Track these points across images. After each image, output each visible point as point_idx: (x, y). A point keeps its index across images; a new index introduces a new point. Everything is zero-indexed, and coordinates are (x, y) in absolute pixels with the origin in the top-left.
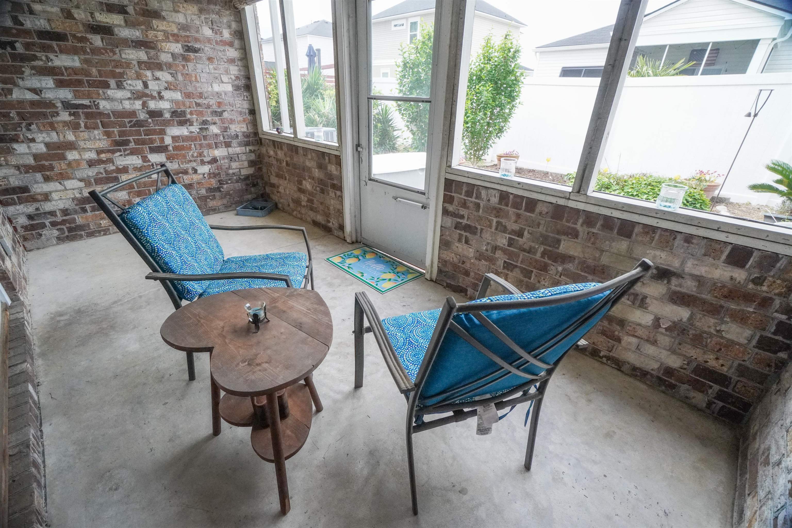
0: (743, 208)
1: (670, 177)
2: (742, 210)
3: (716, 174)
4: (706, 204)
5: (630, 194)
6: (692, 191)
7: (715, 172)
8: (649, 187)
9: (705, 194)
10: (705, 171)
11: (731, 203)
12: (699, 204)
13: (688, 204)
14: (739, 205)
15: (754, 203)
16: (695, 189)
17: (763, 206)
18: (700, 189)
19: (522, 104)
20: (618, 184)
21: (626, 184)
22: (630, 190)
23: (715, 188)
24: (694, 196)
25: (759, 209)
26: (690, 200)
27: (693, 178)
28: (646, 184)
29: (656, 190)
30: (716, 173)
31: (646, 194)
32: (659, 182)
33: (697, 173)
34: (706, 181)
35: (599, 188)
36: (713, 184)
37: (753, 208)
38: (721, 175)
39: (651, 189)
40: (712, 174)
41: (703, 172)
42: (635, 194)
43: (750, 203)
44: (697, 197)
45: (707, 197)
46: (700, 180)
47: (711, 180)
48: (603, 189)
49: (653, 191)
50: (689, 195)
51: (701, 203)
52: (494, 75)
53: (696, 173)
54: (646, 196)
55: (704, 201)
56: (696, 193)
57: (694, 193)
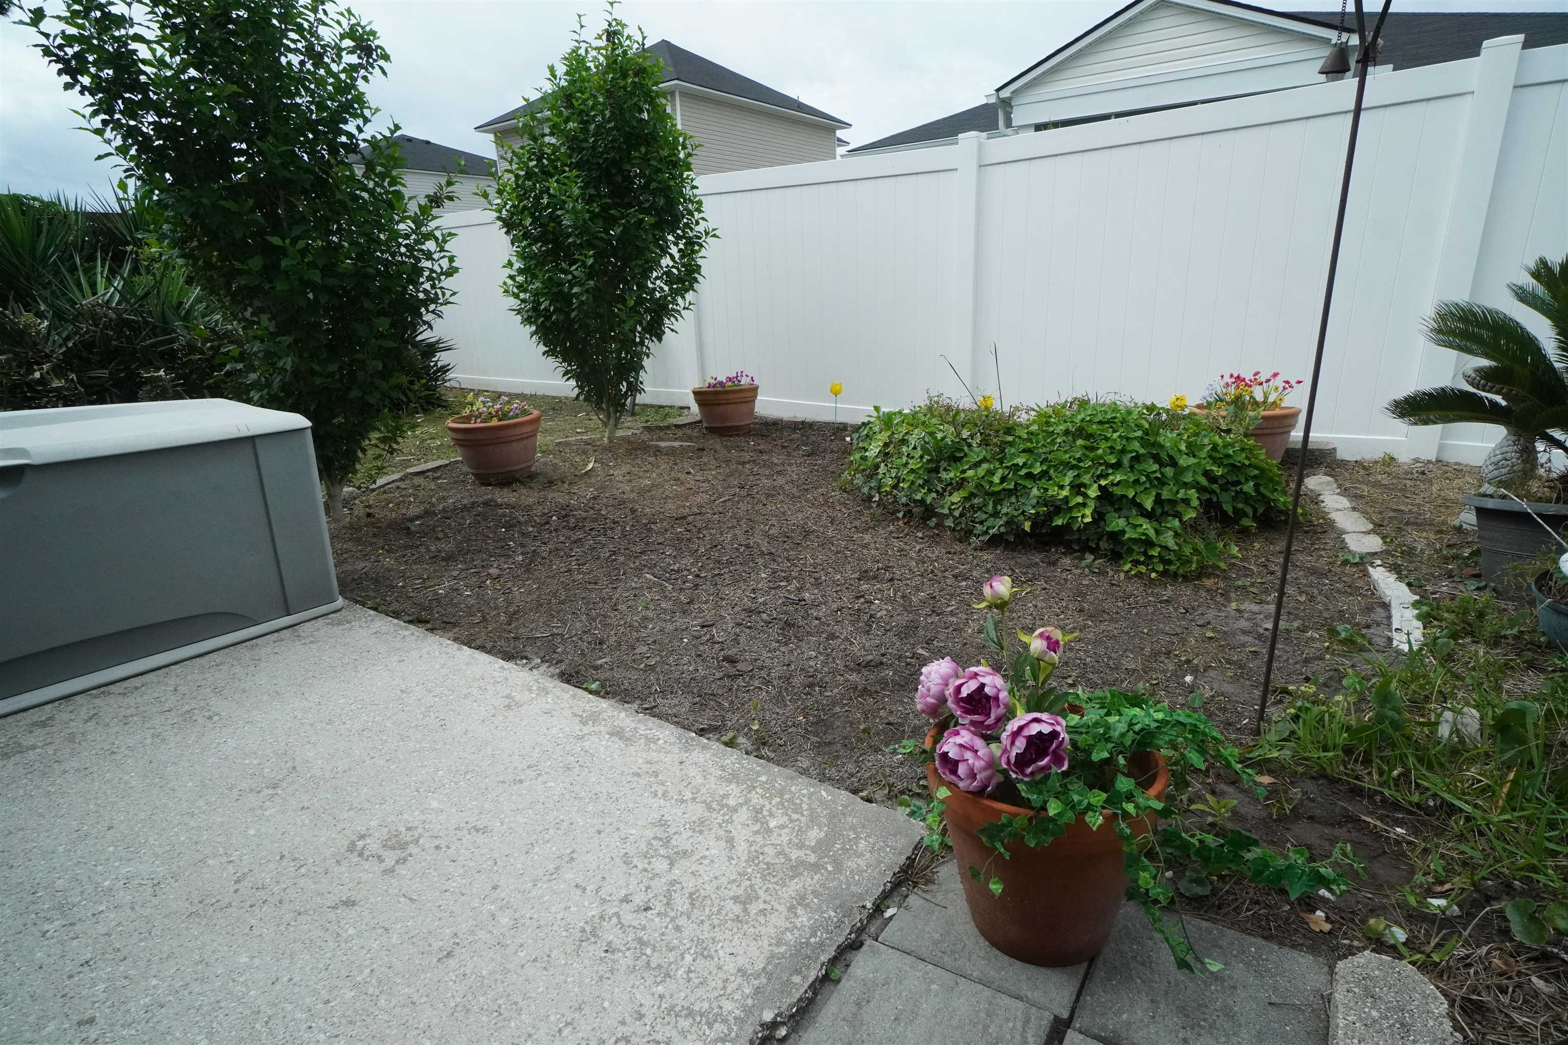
0: (1379, 477)
1: (1148, 403)
2: (1377, 484)
3: (1279, 382)
4: (1271, 480)
5: (1023, 472)
6: (1220, 442)
7: (1275, 375)
8: (1080, 442)
9: (1261, 448)
10: (1248, 376)
11: (1343, 464)
12: (1251, 484)
13: (1215, 487)
14: (1364, 468)
15: (1404, 457)
16: (1228, 431)
17: (1429, 462)
18: (1242, 430)
19: (714, 236)
20: (985, 443)
21: (1010, 439)
22: (1020, 461)
23: (1286, 422)
24: (1228, 456)
25: (1423, 473)
26: (1219, 471)
27: (1221, 400)
28: (1067, 432)
29: (1100, 452)
30: (1277, 378)
31: (1073, 467)
32: (1108, 422)
33: (1227, 384)
34: (1256, 404)
35: (929, 461)
36: (1277, 412)
37: (1407, 473)
38: (1293, 383)
39: (1086, 447)
40: (1268, 381)
41: (1244, 380)
42: (1037, 470)
43: (1392, 459)
44: (1242, 458)
45: (1269, 455)
46: (1238, 403)
47: (1271, 399)
48: (943, 464)
49: (1092, 455)
50: (1210, 457)
51: (1255, 477)
52: (594, 148)
53: (1223, 383)
54: (1071, 474)
55: (1262, 470)
56: (1232, 445)
57: (1225, 446)
